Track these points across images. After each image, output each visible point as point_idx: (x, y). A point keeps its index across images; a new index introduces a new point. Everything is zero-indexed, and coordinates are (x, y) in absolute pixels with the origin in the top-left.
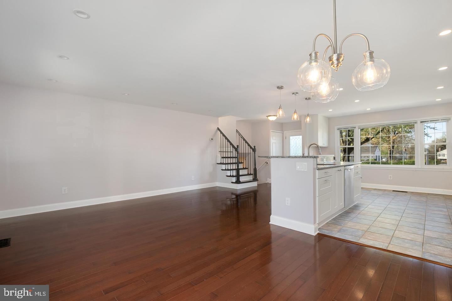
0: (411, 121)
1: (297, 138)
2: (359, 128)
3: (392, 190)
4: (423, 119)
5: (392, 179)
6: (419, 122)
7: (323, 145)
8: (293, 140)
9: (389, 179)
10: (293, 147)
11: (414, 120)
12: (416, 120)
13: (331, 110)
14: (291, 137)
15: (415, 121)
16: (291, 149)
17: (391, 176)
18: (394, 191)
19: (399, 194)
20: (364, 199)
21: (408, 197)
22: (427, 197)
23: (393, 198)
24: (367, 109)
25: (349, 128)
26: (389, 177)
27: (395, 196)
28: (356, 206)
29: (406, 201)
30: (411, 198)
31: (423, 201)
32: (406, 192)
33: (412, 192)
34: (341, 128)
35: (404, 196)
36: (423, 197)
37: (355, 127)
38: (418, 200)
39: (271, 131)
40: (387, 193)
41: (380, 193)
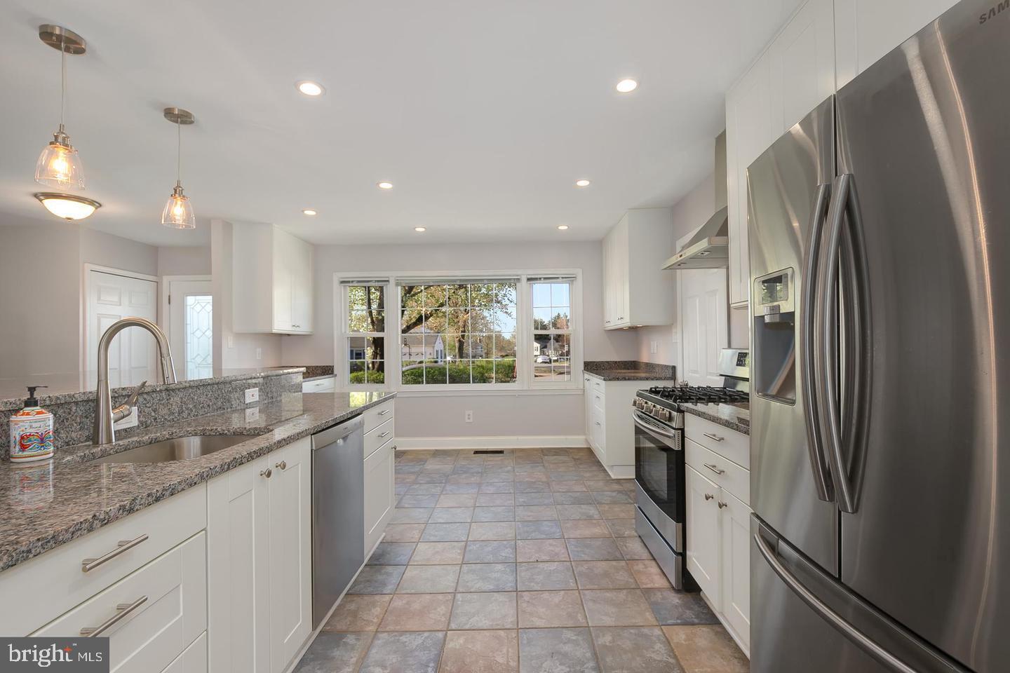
0: (510, 275)
1: (203, 305)
3: (472, 450)
4: (532, 273)
5: (471, 420)
6: (524, 279)
8: (198, 308)
9: (467, 420)
10: (198, 334)
11: (515, 273)
12: (519, 273)
14: (190, 300)
15: (518, 276)
16: (189, 341)
17: (471, 412)
18: (476, 452)
19: (489, 463)
20: (406, 506)
21: (508, 472)
22: (542, 463)
23: (479, 485)
24: (418, 229)
25: (371, 281)
26: (467, 417)
27: (481, 473)
28: (376, 565)
29: (509, 490)
30: (516, 476)
31: (542, 482)
32: (501, 452)
33: (513, 451)
34: (351, 280)
35: (500, 471)
36: (538, 466)
37: (388, 281)
38: (533, 480)
39: (88, 267)
40: (463, 463)
41: (446, 466)
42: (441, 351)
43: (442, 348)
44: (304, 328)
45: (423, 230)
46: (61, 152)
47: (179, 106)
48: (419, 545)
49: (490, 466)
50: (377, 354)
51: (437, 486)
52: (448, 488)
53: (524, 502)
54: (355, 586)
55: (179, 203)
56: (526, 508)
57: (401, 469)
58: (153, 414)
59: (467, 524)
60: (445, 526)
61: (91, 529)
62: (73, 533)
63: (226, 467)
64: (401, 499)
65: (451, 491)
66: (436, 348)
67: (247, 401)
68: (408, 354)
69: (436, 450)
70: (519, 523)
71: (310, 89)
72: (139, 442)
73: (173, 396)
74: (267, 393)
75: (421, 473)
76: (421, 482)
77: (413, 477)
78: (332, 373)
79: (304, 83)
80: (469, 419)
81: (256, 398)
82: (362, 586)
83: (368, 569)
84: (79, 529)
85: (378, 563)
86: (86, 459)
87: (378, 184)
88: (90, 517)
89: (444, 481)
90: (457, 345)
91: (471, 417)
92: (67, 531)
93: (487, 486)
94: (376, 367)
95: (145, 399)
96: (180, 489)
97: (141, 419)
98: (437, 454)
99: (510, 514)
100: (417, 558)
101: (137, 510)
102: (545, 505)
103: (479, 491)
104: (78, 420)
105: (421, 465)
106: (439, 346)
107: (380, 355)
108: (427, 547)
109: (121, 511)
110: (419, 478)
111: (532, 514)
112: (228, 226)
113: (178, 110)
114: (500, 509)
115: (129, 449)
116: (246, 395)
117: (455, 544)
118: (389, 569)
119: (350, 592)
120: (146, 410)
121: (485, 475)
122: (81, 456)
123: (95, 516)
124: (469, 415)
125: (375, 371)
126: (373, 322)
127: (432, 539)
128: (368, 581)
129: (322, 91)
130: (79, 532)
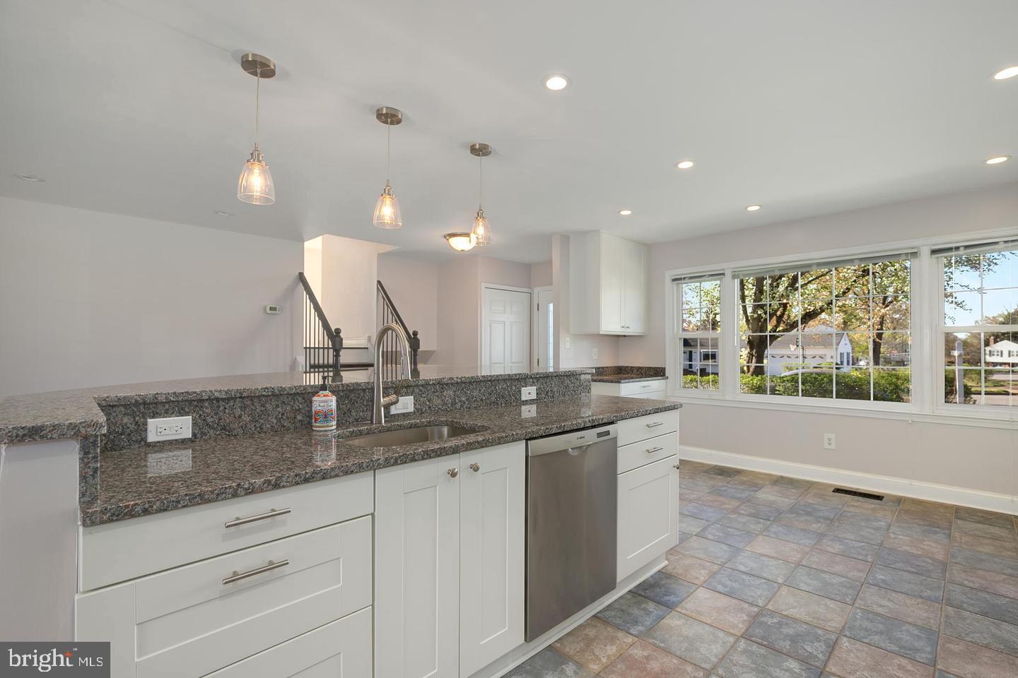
0: (897, 250)
2: (734, 277)
3: (831, 485)
4: (941, 241)
5: (833, 446)
6: (925, 252)
7: (623, 330)
9: (826, 446)
11: (908, 245)
12: (915, 243)
13: (628, 212)
15: (912, 248)
17: (833, 436)
18: (838, 490)
19: (852, 509)
20: (710, 537)
21: (877, 529)
22: (950, 529)
23: (821, 536)
24: (750, 209)
25: (704, 276)
26: (826, 441)
27: (832, 520)
28: (640, 595)
29: (866, 556)
30: (889, 537)
31: (933, 559)
32: (878, 497)
33: (899, 500)
34: (683, 276)
35: (863, 524)
36: (935, 533)
37: (723, 274)
38: (915, 552)
39: (484, 285)
40: (811, 501)
41: (782, 500)
42: (848, 354)
43: (850, 351)
44: (634, 329)
45: (757, 208)
46: (388, 200)
47: (478, 141)
48: (699, 590)
49: (849, 514)
50: (753, 356)
51: (759, 523)
52: (774, 528)
53: (884, 581)
54: (606, 611)
55: (481, 223)
56: (883, 591)
57: (726, 491)
58: (428, 403)
59: (776, 585)
60: (744, 577)
61: (235, 495)
62: (218, 495)
63: (392, 461)
64: (709, 525)
65: (776, 533)
66: (840, 350)
67: (524, 398)
68: (801, 357)
69: (782, 477)
70: (858, 611)
71: (557, 83)
72: (400, 425)
73: (446, 390)
74: (547, 392)
75: (748, 501)
76: (743, 512)
77: (735, 503)
78: (664, 375)
79: (549, 79)
80: (830, 444)
81: (534, 396)
82: (613, 613)
83: (629, 596)
84: (223, 493)
85: (643, 594)
86: (354, 434)
87: (676, 165)
88: (234, 484)
89: (772, 519)
90: (871, 346)
91: (833, 442)
92: (212, 492)
93: (832, 540)
94: (751, 370)
95: (421, 391)
96: (333, 474)
97: (417, 406)
98: (779, 481)
99: (850, 591)
100: (689, 605)
101: (284, 487)
102: (922, 597)
103: (815, 544)
104: (365, 403)
105: (752, 491)
106: (845, 347)
107: (757, 357)
108: (707, 596)
109: (266, 485)
110: (742, 507)
111: (889, 604)
112: (565, 238)
113: (479, 144)
114: (836, 580)
115: (391, 431)
116: (523, 392)
117: (746, 606)
118: (651, 606)
119: (599, 615)
120: (421, 399)
121: (837, 524)
122: (350, 432)
123: (239, 485)
124: (829, 440)
125: (749, 375)
126: (747, 321)
127: (720, 588)
128: (622, 610)
129: (567, 81)
130: (224, 495)
